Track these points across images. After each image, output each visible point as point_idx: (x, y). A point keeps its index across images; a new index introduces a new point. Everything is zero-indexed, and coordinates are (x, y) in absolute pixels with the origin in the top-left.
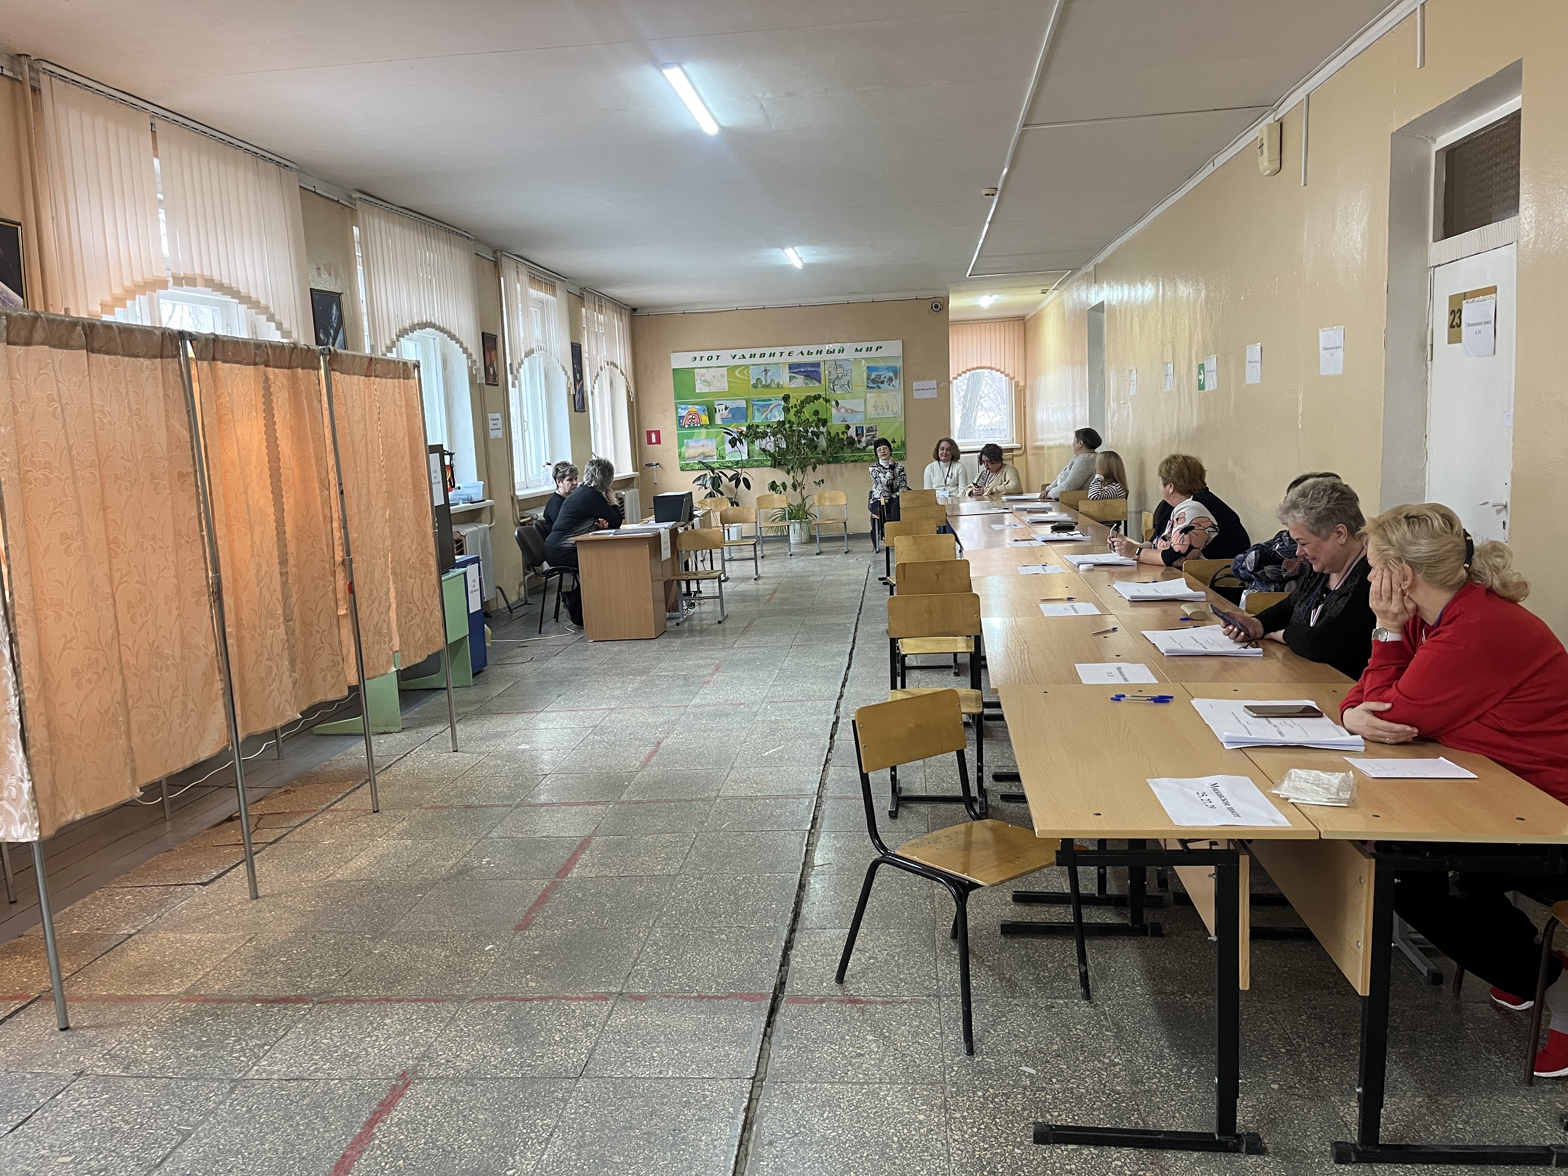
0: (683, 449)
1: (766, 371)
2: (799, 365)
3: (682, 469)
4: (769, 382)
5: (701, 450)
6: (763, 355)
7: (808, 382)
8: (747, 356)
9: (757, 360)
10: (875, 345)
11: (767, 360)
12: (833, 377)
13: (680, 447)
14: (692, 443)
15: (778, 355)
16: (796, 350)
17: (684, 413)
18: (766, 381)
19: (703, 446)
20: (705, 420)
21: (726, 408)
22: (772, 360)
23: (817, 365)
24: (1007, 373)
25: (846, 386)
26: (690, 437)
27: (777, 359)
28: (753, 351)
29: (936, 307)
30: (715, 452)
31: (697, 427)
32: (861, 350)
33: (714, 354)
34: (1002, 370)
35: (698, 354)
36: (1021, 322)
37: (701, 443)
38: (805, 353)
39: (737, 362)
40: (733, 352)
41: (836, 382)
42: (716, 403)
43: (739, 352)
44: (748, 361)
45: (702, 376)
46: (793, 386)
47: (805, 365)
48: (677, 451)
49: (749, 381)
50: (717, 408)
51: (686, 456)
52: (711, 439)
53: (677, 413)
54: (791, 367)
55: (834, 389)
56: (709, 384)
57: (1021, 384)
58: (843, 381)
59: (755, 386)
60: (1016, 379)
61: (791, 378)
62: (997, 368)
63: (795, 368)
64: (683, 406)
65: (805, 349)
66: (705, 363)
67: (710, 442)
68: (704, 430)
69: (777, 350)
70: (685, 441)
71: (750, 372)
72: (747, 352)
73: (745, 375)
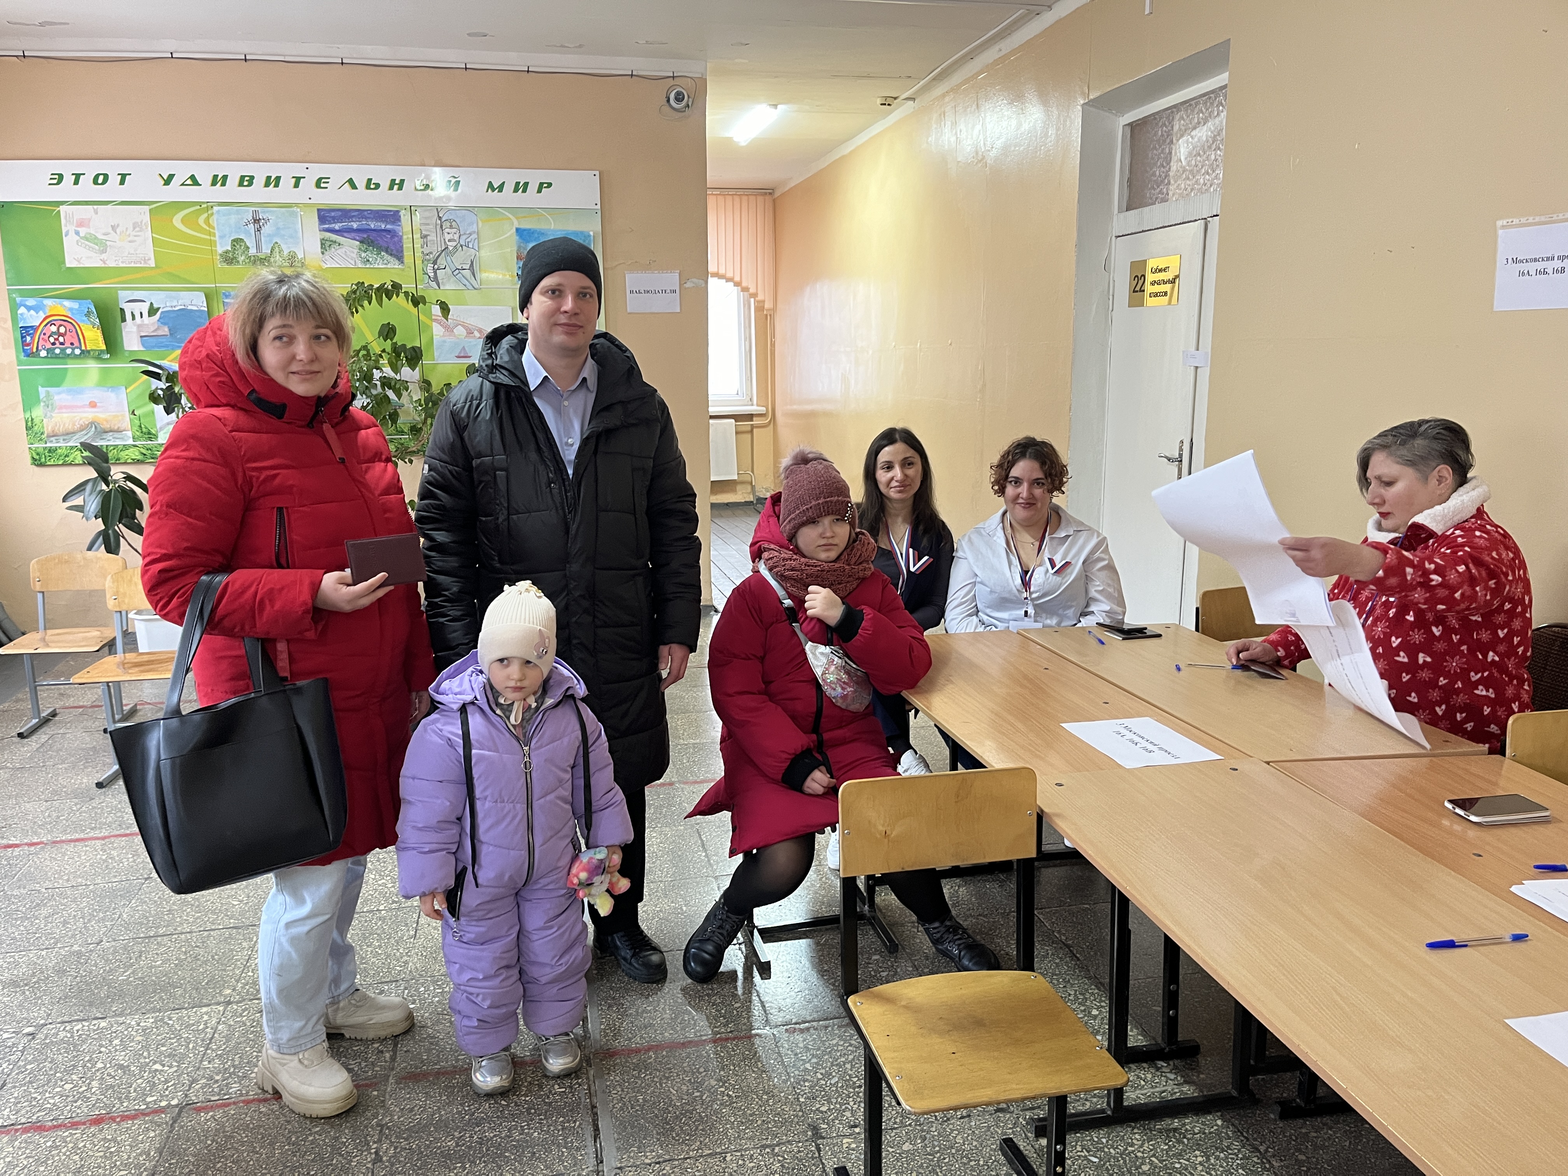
0: (38, 413)
1: (256, 221)
2: (345, 214)
3: (38, 463)
4: (266, 250)
5: (89, 415)
6: (246, 181)
7: (371, 255)
8: (205, 179)
9: (232, 192)
10: (534, 177)
11: (257, 193)
13: (28, 406)
14: (60, 396)
15: (287, 182)
16: (338, 173)
17: (34, 319)
18: (258, 247)
19: (93, 405)
20: (94, 338)
21: (152, 311)
22: (272, 194)
23: (393, 216)
24: (744, 284)
25: (467, 273)
26: (55, 380)
27: (285, 193)
28: (220, 168)
29: (679, 98)
30: (126, 421)
31: (73, 356)
32: (501, 188)
33: (113, 168)
34: (737, 279)
35: (67, 168)
36: (768, 197)
37: (87, 398)
38: (361, 183)
39: (176, 193)
40: (166, 167)
42: (124, 295)
43: (182, 170)
44: (206, 193)
45: (81, 224)
46: (331, 264)
47: (361, 214)
48: (20, 416)
49: (212, 243)
50: (128, 308)
51: (47, 430)
52: (113, 388)
53: (14, 318)
54: (326, 216)
55: (436, 279)
56: (103, 247)
57: (768, 305)
58: (460, 259)
59: (229, 259)
60: (760, 297)
61: (325, 245)
63: (335, 220)
64: (31, 302)
65: (361, 173)
66: (87, 190)
67: (112, 395)
68: (92, 365)
69: (287, 171)
70: (42, 391)
71: (213, 221)
72: (204, 171)
73: (200, 230)
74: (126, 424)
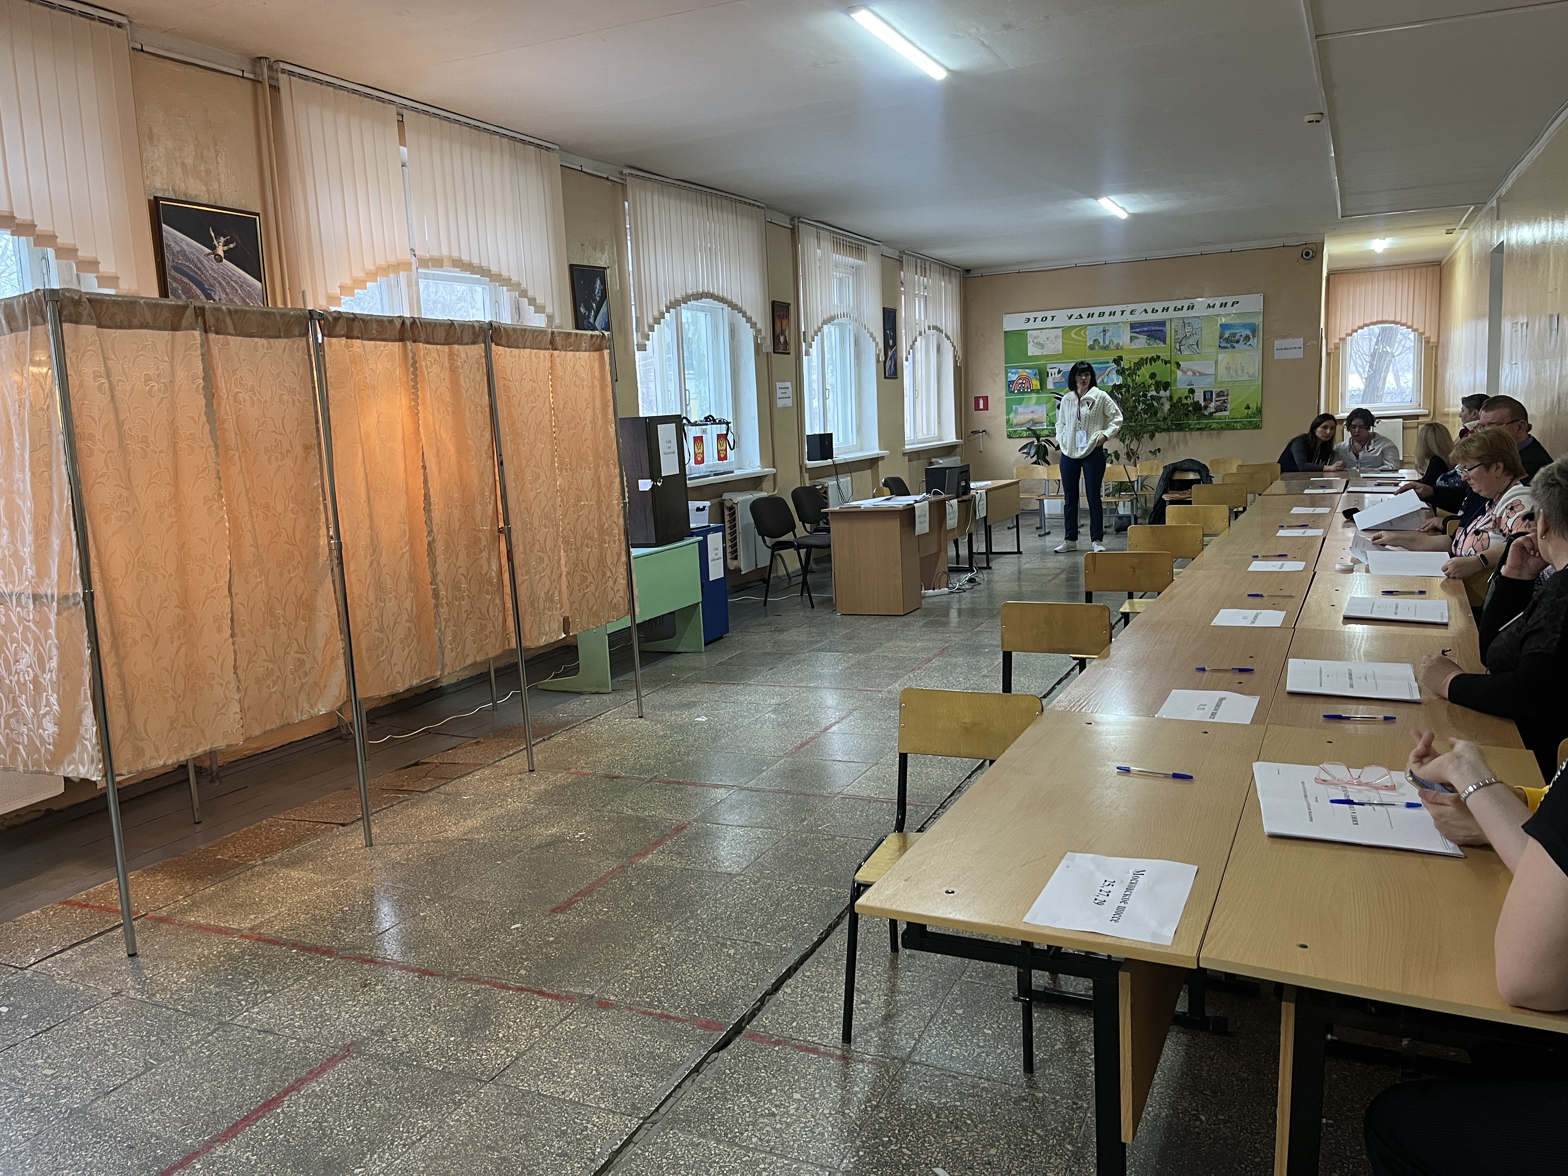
0: (1012, 416)
1: (1104, 331)
2: (1142, 324)
3: (1009, 437)
4: (1107, 343)
5: (1031, 416)
6: (1101, 315)
7: (1151, 342)
8: (1085, 316)
9: (1096, 320)
10: (1230, 300)
11: (1106, 319)
12: (1180, 336)
13: (1008, 414)
14: (1021, 409)
15: (1118, 313)
16: (1140, 307)
17: (1014, 377)
18: (1104, 342)
19: (1033, 412)
20: (1036, 384)
21: (1059, 372)
22: (1112, 319)
23: (1163, 323)
24: (1415, 327)
25: (1195, 346)
26: (1020, 402)
27: (1118, 318)
28: (1091, 310)
29: (1307, 254)
30: (1044, 419)
31: (1027, 392)
32: (1213, 306)
33: (1049, 314)
34: (1410, 324)
35: (1031, 315)
36: (1437, 268)
37: (1030, 409)
38: (1149, 311)
39: (1074, 322)
40: (1069, 312)
41: (1183, 342)
42: (1049, 366)
43: (1076, 312)
44: (1085, 321)
45: (1035, 338)
46: (1134, 347)
47: (1149, 324)
48: (1005, 417)
49: (1086, 342)
50: (1050, 371)
51: (1015, 423)
52: (1041, 405)
53: (1007, 377)
54: (1133, 326)
55: (1180, 350)
56: (1042, 346)
57: (1433, 340)
58: (1192, 341)
59: (1092, 348)
60: (1427, 335)
61: (1132, 339)
62: (1404, 321)
63: (1137, 328)
64: (1013, 371)
65: (1149, 306)
66: (1039, 324)
67: (1040, 408)
68: (1034, 396)
69: (1118, 309)
70: (1014, 407)
71: (1087, 333)
72: (1085, 312)
73: (1082, 337)
74: (1044, 420)
